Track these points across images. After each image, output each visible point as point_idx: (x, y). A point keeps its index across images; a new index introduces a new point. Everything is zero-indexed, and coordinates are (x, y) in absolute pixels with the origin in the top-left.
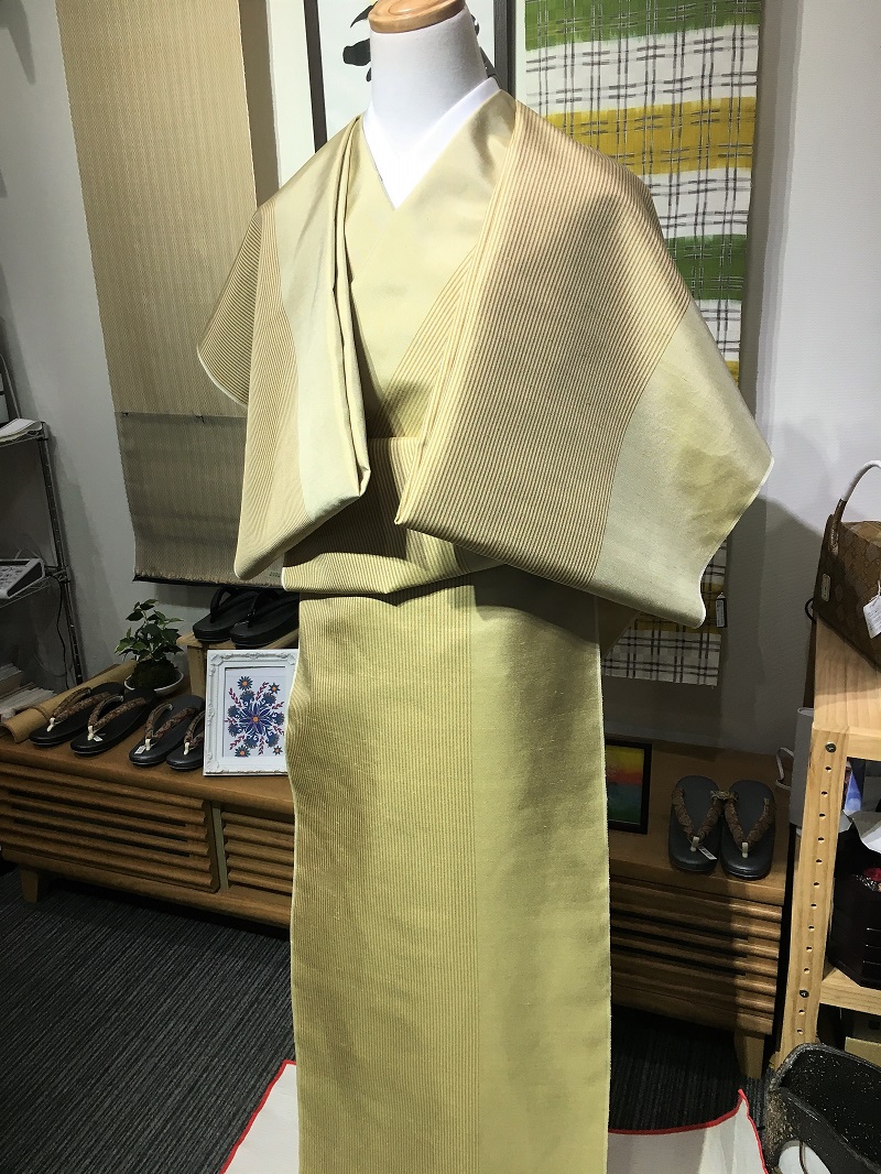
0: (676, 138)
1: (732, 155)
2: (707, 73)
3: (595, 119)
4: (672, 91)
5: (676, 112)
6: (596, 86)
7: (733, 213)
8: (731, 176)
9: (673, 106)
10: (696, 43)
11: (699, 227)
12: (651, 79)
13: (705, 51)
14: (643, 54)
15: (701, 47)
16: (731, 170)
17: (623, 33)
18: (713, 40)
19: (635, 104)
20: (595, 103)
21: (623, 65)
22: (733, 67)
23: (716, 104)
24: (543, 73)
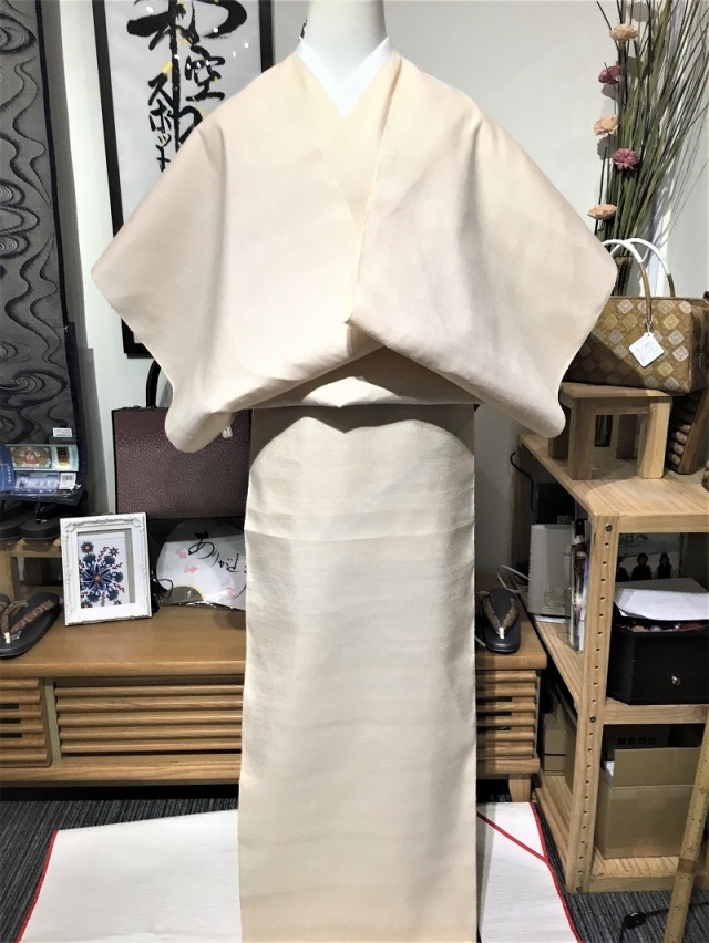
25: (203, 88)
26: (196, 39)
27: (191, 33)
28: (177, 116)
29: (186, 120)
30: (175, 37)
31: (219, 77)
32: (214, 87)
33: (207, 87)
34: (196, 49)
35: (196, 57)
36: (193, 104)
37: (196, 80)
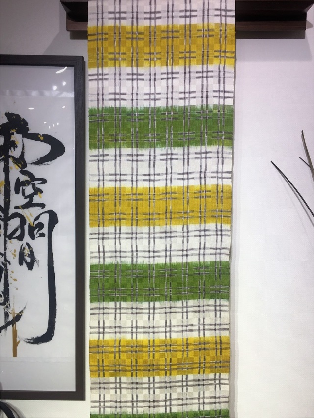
0: (186, 205)
1: (219, 216)
2: (203, 170)
3: (135, 192)
4: (183, 179)
5: (185, 190)
6: (135, 173)
7: (221, 249)
8: (219, 228)
9: (183, 187)
10: (196, 153)
11: (201, 257)
12: (169, 171)
13: (201, 158)
14: (164, 157)
15: (199, 156)
16: (219, 225)
17: (151, 145)
18: (206, 153)
19: (160, 185)
20: (135, 183)
21: (152, 163)
22: (218, 168)
23: (209, 188)
24: (100, 163)
25: (28, 199)
26: (25, 165)
27: (21, 162)
28: (7, 219)
29: (14, 223)
30: (8, 163)
31: (42, 192)
32: (37, 199)
33: (32, 199)
34: (23, 172)
35: (23, 178)
36: (20, 211)
37: (23, 194)
